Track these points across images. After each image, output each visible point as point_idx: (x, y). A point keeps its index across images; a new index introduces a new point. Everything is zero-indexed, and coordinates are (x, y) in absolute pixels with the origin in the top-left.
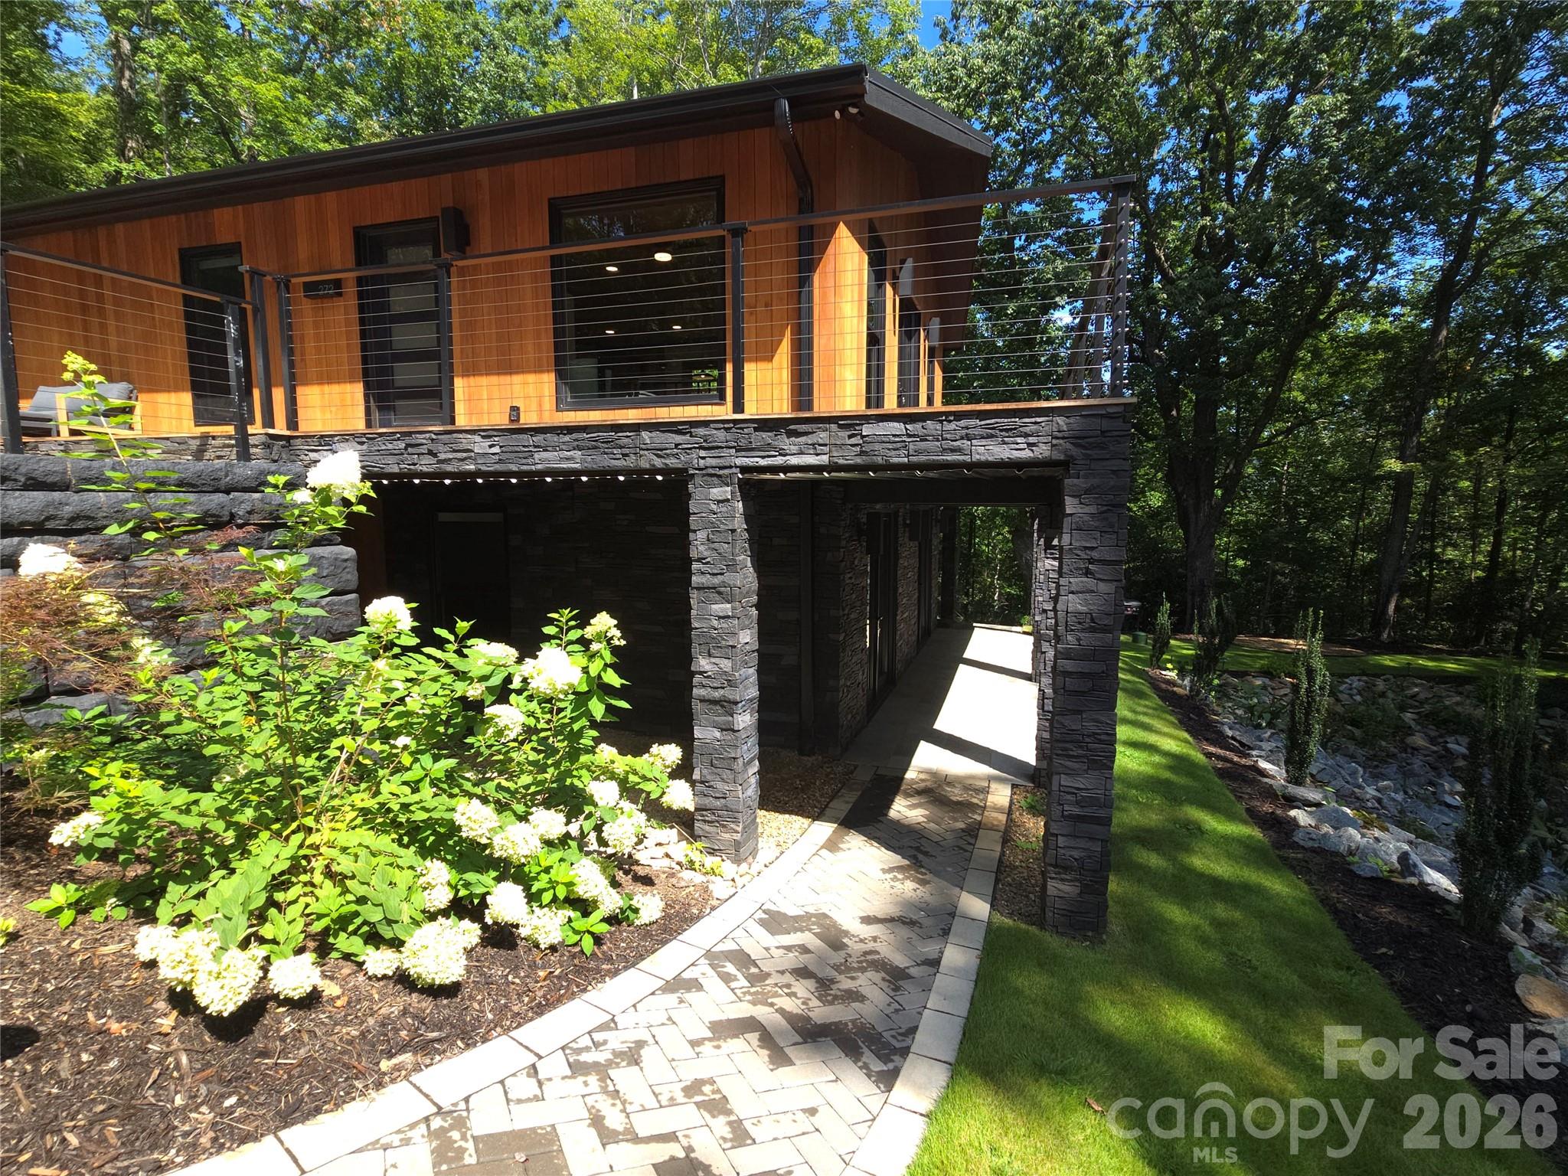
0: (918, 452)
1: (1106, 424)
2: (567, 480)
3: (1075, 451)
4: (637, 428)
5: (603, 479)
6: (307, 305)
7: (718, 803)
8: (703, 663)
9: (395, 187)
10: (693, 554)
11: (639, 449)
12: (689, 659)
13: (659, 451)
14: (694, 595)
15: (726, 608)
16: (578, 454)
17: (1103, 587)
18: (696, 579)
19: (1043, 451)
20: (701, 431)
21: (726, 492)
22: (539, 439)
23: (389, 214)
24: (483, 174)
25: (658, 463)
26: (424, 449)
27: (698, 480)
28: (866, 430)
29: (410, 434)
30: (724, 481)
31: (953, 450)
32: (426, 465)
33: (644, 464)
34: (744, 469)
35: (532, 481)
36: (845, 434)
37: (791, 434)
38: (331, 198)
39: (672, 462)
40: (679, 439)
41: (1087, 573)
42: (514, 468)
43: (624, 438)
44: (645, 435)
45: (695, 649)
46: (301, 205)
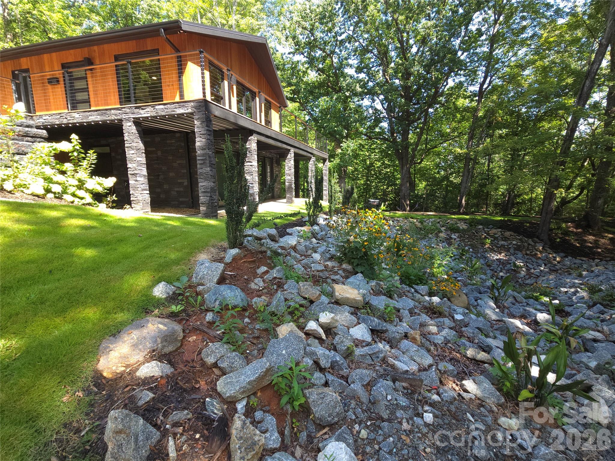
0: (167, 112)
1: (200, 104)
2: (97, 123)
3: (195, 110)
4: (111, 109)
5: (104, 122)
6: (49, 87)
7: (136, 199)
8: (129, 165)
9: (72, 51)
10: (125, 139)
11: (111, 115)
12: (127, 165)
13: (116, 115)
14: (126, 149)
15: (133, 152)
16: (99, 117)
17: (204, 140)
18: (126, 145)
19: (190, 111)
20: (123, 109)
21: (130, 124)
22: (90, 113)
23: (71, 59)
24: (96, 48)
25: (116, 118)
26: (64, 117)
27: (124, 121)
28: (157, 107)
29: (60, 114)
30: (129, 121)
31: (173, 111)
32: (65, 121)
33: (113, 118)
34: (134, 118)
35: (89, 123)
36: (152, 109)
37: (143, 109)
38: (54, 55)
39: (119, 117)
40: (120, 112)
41: (201, 137)
42: (85, 121)
43: (108, 112)
44: (112, 111)
45: (128, 162)
46: (46, 57)
